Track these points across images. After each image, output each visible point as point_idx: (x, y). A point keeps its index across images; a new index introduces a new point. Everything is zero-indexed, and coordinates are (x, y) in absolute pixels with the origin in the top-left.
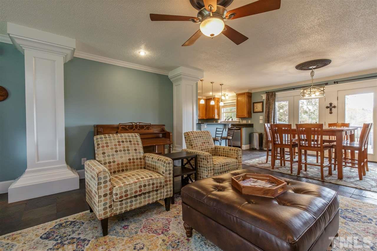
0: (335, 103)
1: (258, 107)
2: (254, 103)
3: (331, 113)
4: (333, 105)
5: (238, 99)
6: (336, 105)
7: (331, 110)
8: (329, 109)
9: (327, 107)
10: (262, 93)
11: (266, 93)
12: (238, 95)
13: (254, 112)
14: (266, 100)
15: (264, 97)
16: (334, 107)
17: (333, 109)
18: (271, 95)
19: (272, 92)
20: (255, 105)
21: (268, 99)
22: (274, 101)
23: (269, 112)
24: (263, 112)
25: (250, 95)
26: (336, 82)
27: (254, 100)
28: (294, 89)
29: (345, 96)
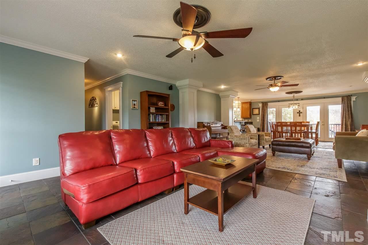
0: (301, 111)
1: (256, 111)
2: (253, 109)
3: (300, 116)
4: (301, 112)
5: (243, 105)
6: (302, 112)
7: (300, 114)
8: (299, 114)
9: (298, 113)
10: (260, 102)
11: (262, 103)
12: (243, 103)
13: (253, 115)
14: (262, 107)
15: (260, 105)
16: (301, 113)
17: (301, 114)
18: (265, 104)
19: (266, 103)
20: (254, 110)
21: (263, 107)
22: (267, 108)
23: (264, 115)
24: (259, 114)
25: (250, 103)
26: (302, 99)
27: (253, 107)
28: (279, 101)
29: (306, 107)
